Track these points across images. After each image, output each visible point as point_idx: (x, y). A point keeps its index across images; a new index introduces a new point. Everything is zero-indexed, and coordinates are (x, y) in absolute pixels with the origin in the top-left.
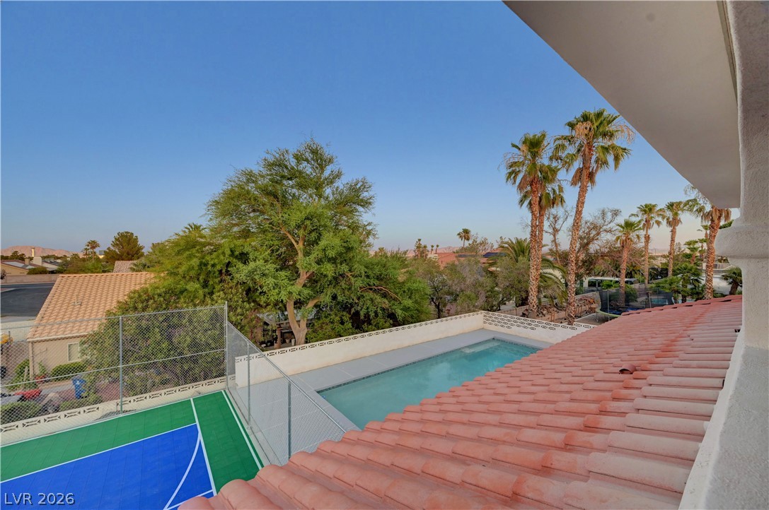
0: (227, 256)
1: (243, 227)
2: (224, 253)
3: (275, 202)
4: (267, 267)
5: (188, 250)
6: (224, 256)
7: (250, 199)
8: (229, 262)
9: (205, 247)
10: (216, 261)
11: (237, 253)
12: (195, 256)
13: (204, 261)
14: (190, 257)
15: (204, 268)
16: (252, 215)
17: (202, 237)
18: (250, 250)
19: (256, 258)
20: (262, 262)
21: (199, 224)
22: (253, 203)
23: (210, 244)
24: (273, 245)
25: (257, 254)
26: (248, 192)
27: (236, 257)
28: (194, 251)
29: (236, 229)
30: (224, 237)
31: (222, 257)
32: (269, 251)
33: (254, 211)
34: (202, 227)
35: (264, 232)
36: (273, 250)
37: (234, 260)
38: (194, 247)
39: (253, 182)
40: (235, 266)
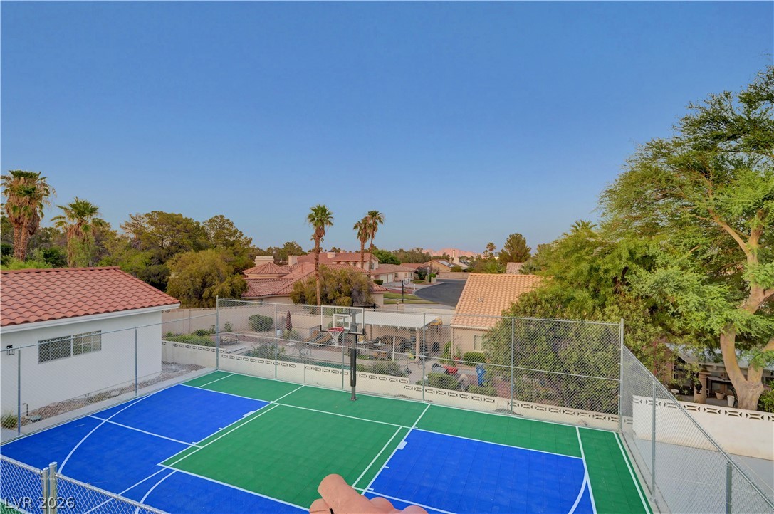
0: (624, 259)
1: (648, 220)
2: (620, 256)
3: (703, 179)
4: (686, 277)
5: (577, 251)
6: (621, 260)
7: (659, 181)
8: (626, 268)
9: (596, 248)
10: (610, 266)
11: (638, 256)
12: (584, 259)
13: (594, 265)
14: (579, 260)
15: (594, 274)
16: (661, 202)
17: (592, 236)
18: (659, 251)
19: (667, 262)
20: (677, 269)
21: (587, 221)
22: (664, 184)
23: (601, 244)
24: (697, 244)
25: (668, 257)
26: (657, 171)
27: (637, 262)
28: (583, 252)
29: (637, 223)
30: (620, 235)
31: (617, 261)
32: (689, 254)
33: (665, 196)
34: (590, 225)
35: (681, 225)
36: (696, 254)
37: (634, 265)
38: (583, 248)
39: (664, 155)
40: (635, 273)
